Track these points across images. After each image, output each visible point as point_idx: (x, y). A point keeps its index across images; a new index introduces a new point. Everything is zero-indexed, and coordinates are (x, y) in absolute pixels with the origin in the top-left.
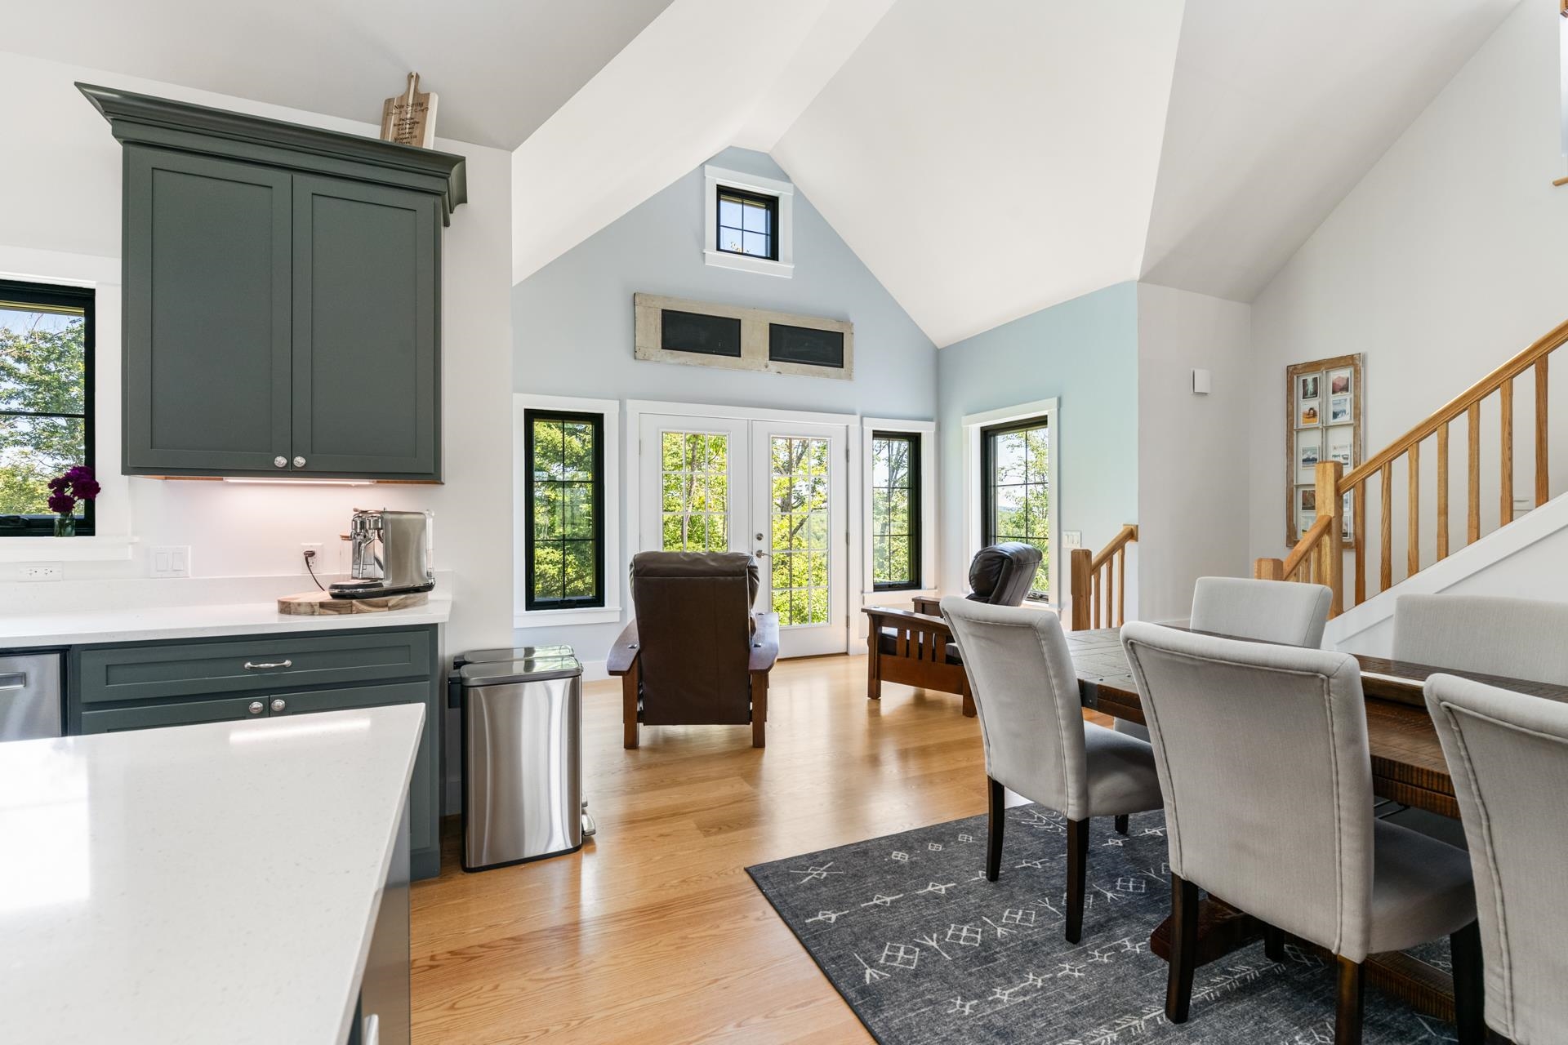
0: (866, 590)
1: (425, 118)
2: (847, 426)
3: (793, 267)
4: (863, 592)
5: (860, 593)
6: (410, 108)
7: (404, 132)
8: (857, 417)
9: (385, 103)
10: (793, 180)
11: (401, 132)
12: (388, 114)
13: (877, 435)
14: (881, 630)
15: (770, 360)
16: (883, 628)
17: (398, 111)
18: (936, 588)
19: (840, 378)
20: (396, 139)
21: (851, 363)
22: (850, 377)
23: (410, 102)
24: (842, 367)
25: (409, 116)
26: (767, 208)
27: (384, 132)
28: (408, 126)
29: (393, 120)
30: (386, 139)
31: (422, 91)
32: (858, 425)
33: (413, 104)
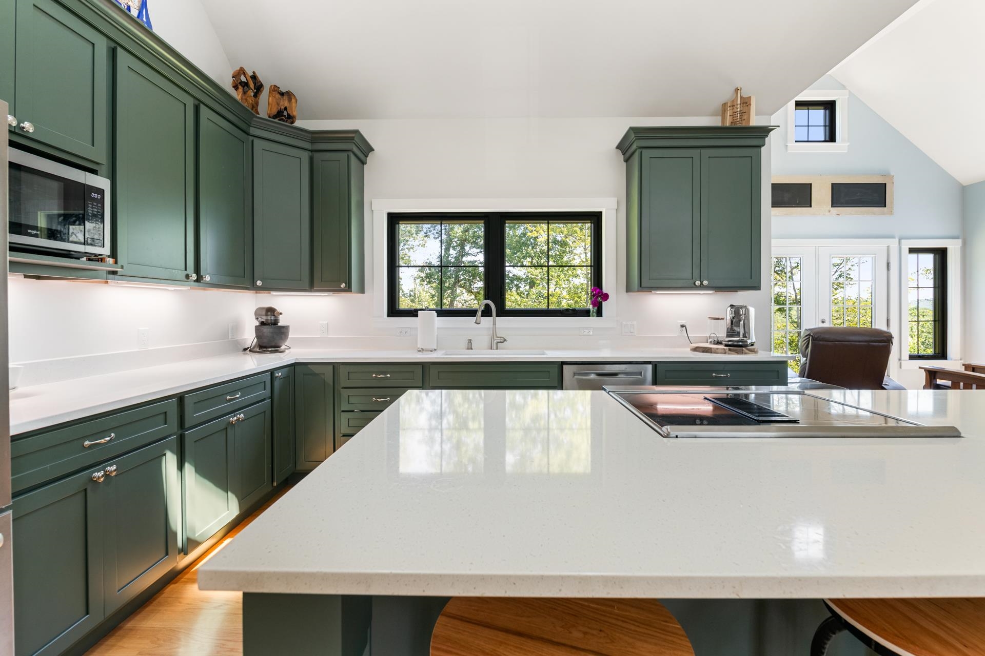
0: (903, 358)
1: (749, 110)
2: (888, 247)
3: (848, 144)
4: (900, 360)
5: (897, 360)
6: (739, 106)
7: (737, 118)
8: (897, 240)
9: (722, 105)
10: (847, 88)
11: (734, 119)
12: (725, 111)
13: (912, 251)
14: (936, 381)
15: (832, 207)
16: (938, 380)
17: (731, 108)
18: (961, 360)
19: (883, 214)
20: (732, 123)
21: (892, 203)
22: (891, 213)
23: (739, 102)
24: (885, 206)
25: (739, 110)
26: (825, 109)
27: (723, 120)
28: (739, 115)
29: (729, 113)
30: (725, 125)
31: (745, 96)
32: (897, 245)
33: (741, 104)
